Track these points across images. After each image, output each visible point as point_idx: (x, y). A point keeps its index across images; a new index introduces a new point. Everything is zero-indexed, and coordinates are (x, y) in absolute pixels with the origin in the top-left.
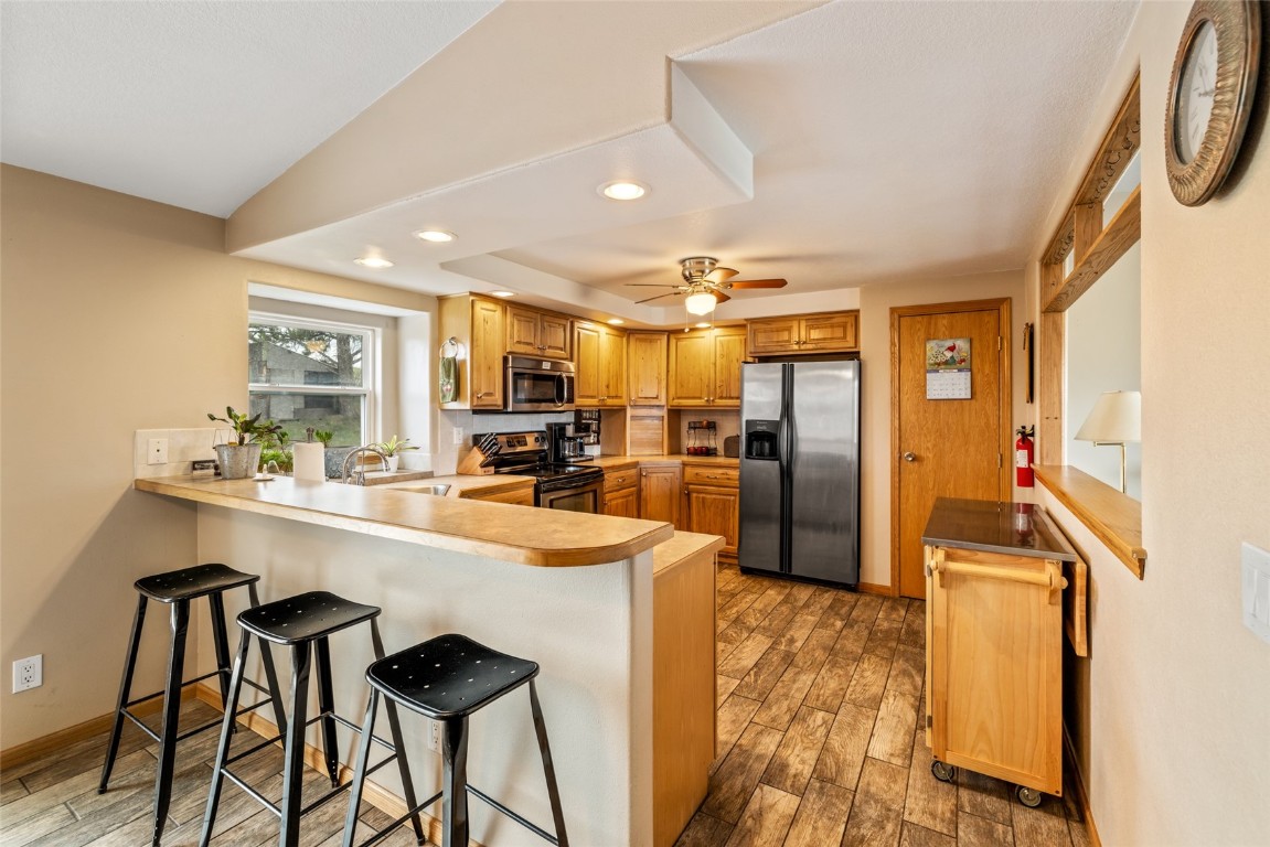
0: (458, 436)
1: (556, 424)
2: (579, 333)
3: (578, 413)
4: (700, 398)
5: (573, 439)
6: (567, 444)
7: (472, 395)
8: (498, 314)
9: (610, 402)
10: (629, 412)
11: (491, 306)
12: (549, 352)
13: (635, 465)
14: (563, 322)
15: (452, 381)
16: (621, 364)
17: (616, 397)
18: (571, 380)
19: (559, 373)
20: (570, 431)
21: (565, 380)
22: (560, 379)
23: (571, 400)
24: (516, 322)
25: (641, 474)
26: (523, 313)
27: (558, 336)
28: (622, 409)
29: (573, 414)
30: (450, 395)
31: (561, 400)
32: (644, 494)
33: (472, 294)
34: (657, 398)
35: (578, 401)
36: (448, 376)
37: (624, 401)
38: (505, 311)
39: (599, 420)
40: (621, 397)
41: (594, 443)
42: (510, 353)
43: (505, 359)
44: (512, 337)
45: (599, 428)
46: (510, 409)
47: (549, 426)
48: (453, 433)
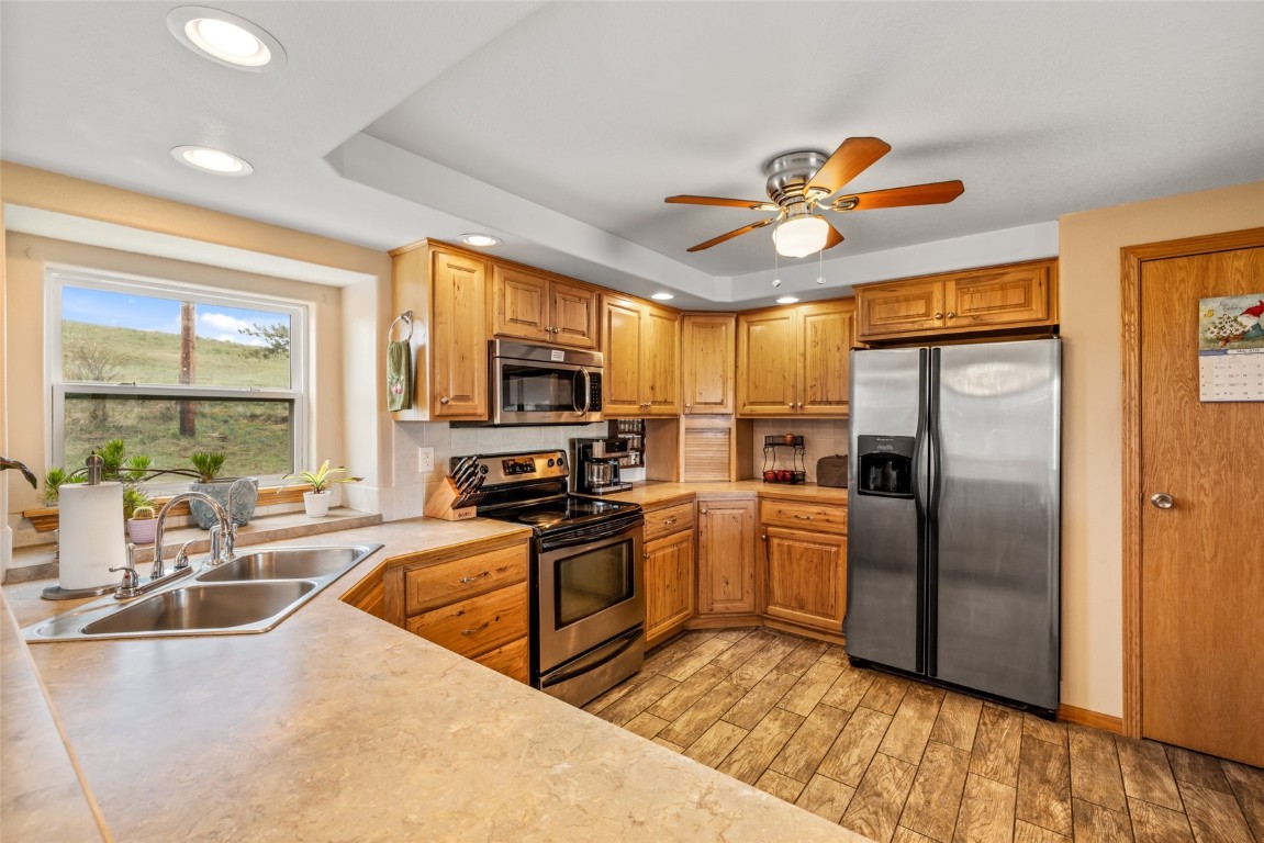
0: (426, 461)
1: (580, 440)
2: (610, 313)
3: (613, 424)
4: (782, 403)
5: (605, 461)
6: (596, 468)
7: (433, 398)
8: (479, 274)
9: (656, 409)
10: (684, 423)
11: (466, 263)
12: (564, 338)
13: (691, 498)
14: (587, 295)
15: (403, 377)
16: (672, 357)
17: (666, 402)
18: (596, 378)
19: (577, 368)
20: (598, 450)
21: (587, 379)
22: (580, 375)
23: (596, 407)
24: (509, 291)
25: (699, 511)
26: (521, 277)
27: (580, 317)
28: (674, 420)
29: (606, 424)
30: (400, 399)
31: (581, 405)
32: (703, 538)
33: (432, 242)
34: (721, 403)
35: (608, 408)
36: (398, 371)
37: (676, 408)
38: (489, 272)
39: (642, 433)
40: (672, 403)
41: (635, 466)
42: (497, 336)
43: (491, 344)
44: (502, 312)
45: (643, 444)
46: (497, 421)
47: (572, 443)
48: (416, 456)
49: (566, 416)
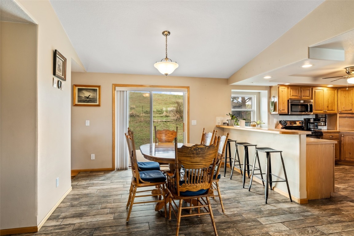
0: (275, 121)
1: (307, 119)
2: (315, 91)
3: (317, 115)
5: (313, 123)
6: (311, 125)
7: (279, 110)
8: (286, 89)
9: (328, 112)
10: (338, 115)
11: (284, 87)
12: (303, 98)
13: (339, 132)
14: (309, 88)
15: (273, 107)
16: (334, 99)
17: (332, 110)
18: (311, 106)
19: (306, 104)
20: (312, 121)
21: (309, 106)
22: (307, 105)
23: (311, 111)
24: (292, 91)
25: (341, 136)
26: (294, 88)
27: (307, 93)
28: (335, 115)
29: (315, 115)
30: (273, 110)
31: (307, 111)
32: (342, 142)
33: (278, 85)
34: (351, 110)
35: (314, 111)
36: (272, 106)
37: (336, 111)
38: (288, 88)
39: (326, 118)
40: (334, 110)
41: (323, 125)
42: (290, 99)
43: (288, 101)
44: (290, 94)
45: (326, 120)
46: (290, 114)
47: (305, 119)
48: (273, 120)
49: (303, 113)
